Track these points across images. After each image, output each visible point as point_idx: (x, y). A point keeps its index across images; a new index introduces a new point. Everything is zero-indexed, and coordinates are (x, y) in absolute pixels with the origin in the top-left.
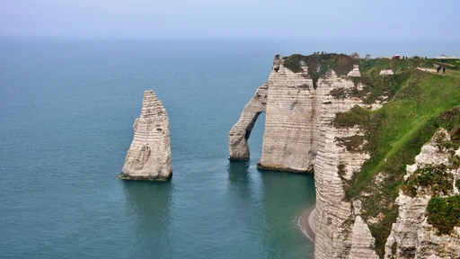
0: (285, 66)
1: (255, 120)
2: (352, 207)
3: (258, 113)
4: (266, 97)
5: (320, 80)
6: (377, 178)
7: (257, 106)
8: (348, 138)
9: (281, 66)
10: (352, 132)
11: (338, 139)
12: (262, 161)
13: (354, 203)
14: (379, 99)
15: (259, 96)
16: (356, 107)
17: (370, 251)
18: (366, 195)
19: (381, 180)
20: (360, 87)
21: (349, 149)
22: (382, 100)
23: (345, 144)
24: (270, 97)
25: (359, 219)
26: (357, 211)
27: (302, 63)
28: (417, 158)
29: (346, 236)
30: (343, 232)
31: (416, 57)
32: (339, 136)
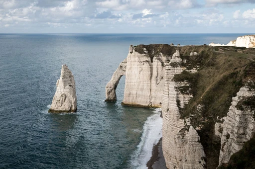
0: (136, 51)
1: (119, 79)
2: (185, 122)
3: (121, 76)
4: (125, 67)
5: (155, 58)
6: (198, 107)
7: (121, 72)
8: (181, 87)
9: (134, 51)
10: (183, 84)
11: (176, 88)
12: (124, 101)
13: (186, 120)
14: (195, 67)
15: (121, 67)
16: (184, 71)
17: (198, 143)
18: (192, 115)
19: (200, 108)
20: (185, 61)
21: (182, 93)
22: (197, 68)
23: (180, 90)
24: (128, 67)
25: (191, 127)
26: (188, 124)
27: (145, 49)
28: (237, 93)
29: (183, 137)
30: (181, 134)
31: (205, 45)
32: (176, 86)
